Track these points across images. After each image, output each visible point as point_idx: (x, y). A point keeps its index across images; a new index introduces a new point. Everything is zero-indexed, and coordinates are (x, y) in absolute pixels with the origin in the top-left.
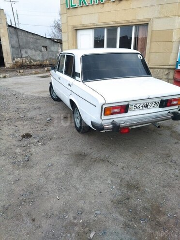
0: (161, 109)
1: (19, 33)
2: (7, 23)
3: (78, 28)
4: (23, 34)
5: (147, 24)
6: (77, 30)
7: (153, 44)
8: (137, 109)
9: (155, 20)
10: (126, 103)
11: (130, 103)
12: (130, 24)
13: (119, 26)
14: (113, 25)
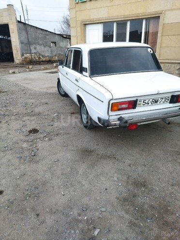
0: (171, 105)
1: (29, 28)
2: (16, 19)
3: (87, 23)
4: (32, 29)
5: (158, 17)
6: (85, 25)
7: (164, 37)
8: (146, 105)
9: (167, 12)
10: (135, 99)
11: (139, 99)
12: (141, 17)
13: (128, 20)
14: (123, 19)
